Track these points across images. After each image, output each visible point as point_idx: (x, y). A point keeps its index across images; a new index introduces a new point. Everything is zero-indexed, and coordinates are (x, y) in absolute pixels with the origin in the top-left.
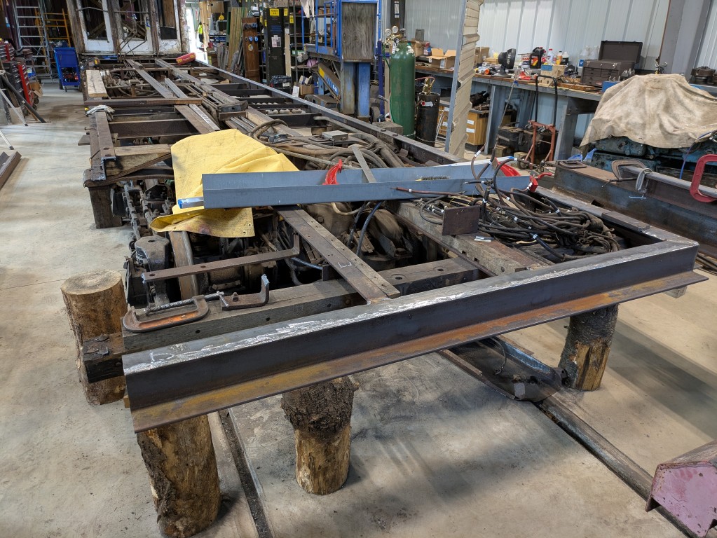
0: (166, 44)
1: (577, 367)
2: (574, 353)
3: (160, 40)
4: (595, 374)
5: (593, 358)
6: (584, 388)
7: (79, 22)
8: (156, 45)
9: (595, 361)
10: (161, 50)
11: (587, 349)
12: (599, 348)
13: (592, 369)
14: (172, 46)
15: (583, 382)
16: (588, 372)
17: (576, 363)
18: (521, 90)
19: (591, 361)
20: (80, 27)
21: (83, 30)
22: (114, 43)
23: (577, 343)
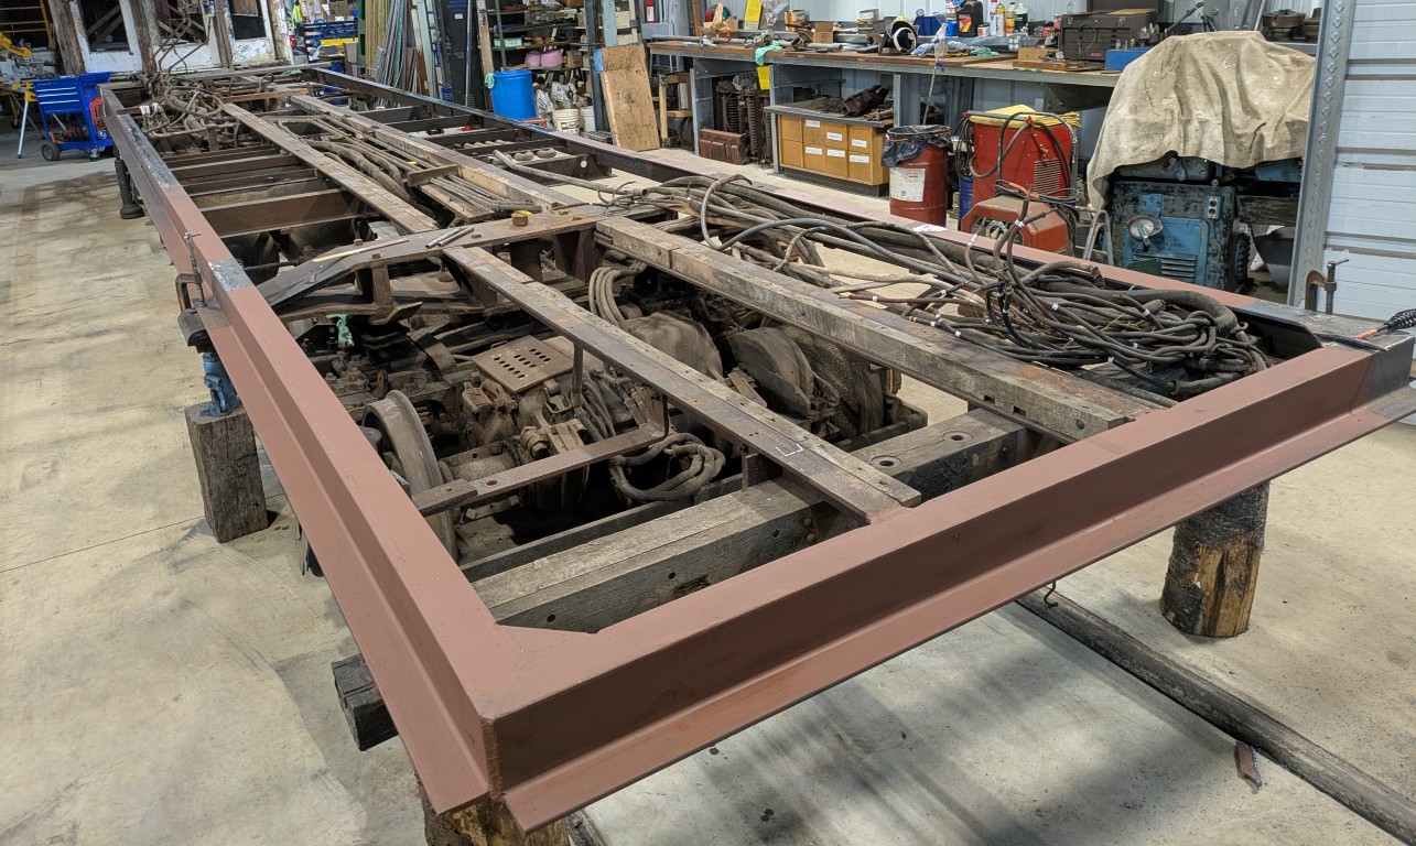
0: (246, 48)
1: (1203, 594)
2: (1195, 568)
3: (232, 41)
4: (1237, 604)
5: (1231, 574)
6: (1220, 631)
7: (71, 22)
8: (225, 52)
9: (1235, 580)
10: (236, 60)
11: (1219, 557)
12: (1240, 553)
13: (1231, 594)
14: (258, 50)
15: (1216, 621)
16: (1225, 601)
17: (1198, 584)
18: (946, 78)
19: (1228, 580)
20: (75, 31)
21: (79, 36)
22: (143, 55)
23: (1197, 546)
